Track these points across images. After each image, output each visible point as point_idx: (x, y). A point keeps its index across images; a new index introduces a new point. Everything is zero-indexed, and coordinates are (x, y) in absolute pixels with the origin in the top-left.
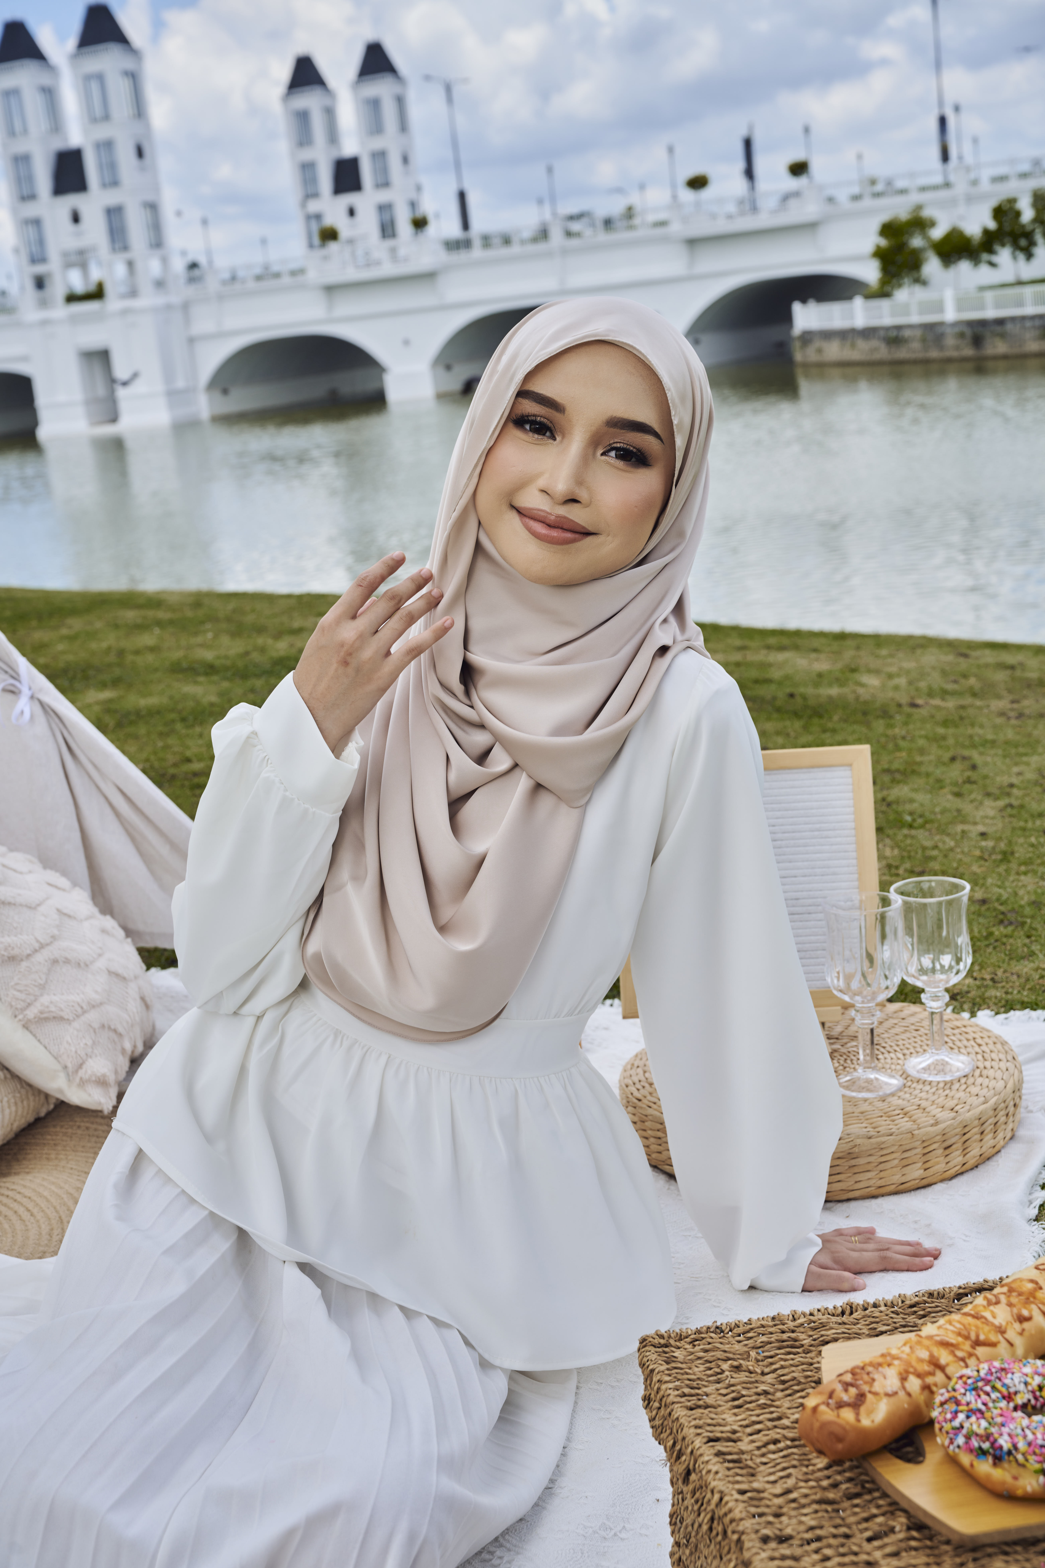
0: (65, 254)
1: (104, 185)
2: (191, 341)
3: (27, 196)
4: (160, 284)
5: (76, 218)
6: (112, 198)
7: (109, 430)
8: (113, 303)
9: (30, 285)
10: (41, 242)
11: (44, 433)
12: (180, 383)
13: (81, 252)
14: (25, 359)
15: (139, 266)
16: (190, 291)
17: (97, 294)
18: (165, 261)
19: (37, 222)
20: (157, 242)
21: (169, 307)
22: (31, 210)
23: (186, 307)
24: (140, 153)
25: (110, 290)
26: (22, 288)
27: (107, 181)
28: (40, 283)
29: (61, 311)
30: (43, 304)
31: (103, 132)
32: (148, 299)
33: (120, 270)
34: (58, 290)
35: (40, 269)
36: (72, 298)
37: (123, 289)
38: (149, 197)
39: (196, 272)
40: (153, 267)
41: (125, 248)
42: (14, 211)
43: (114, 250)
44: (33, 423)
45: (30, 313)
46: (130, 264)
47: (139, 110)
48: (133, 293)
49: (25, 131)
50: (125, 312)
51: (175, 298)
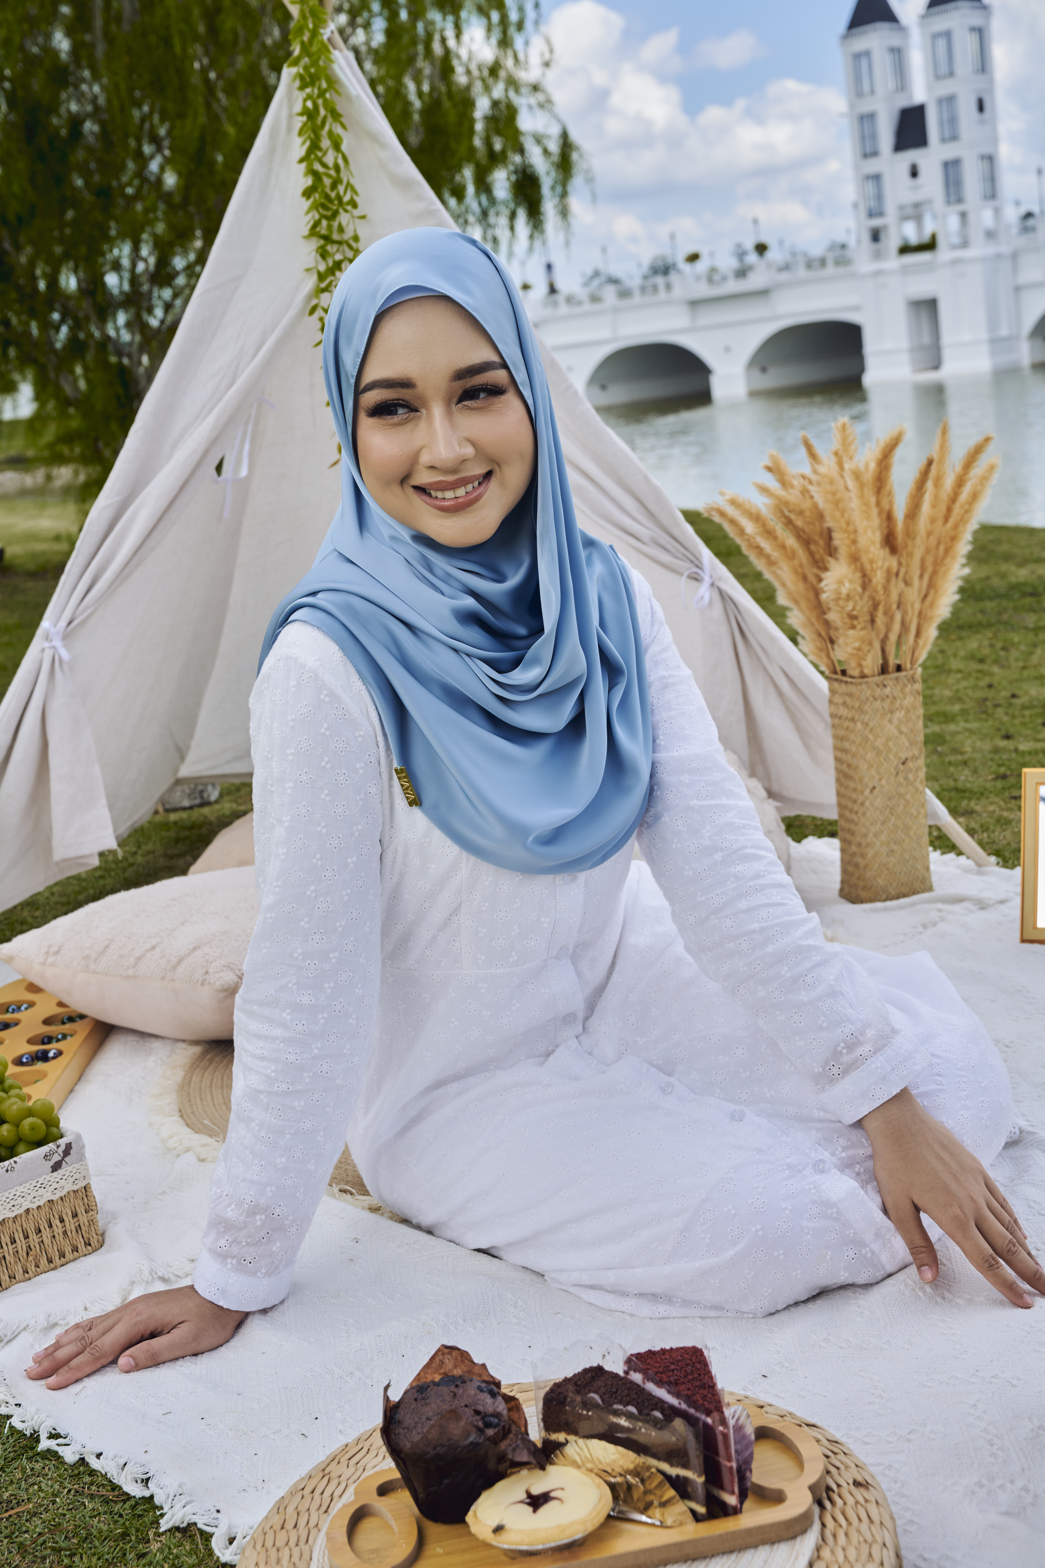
0: (901, 208)
1: (943, 140)
2: (1018, 289)
3: (869, 153)
4: (990, 235)
5: (914, 173)
6: (950, 152)
7: (931, 376)
8: (943, 254)
9: (866, 237)
10: (879, 197)
11: (869, 379)
12: (1004, 332)
13: (917, 205)
14: (856, 308)
15: (972, 217)
16: (1023, 241)
17: (930, 246)
18: (997, 211)
19: (876, 178)
20: (991, 193)
21: (998, 257)
22: (872, 166)
23: (1015, 256)
24: (981, 106)
25: (941, 242)
26: (859, 242)
27: (947, 135)
28: (876, 236)
29: (893, 262)
30: (878, 256)
31: (946, 88)
32: (979, 249)
33: (954, 222)
34: (892, 242)
35: (876, 222)
36: (905, 249)
37: (956, 240)
38: (986, 150)
39: (1031, 222)
40: (987, 217)
41: (960, 200)
42: (857, 167)
43: (948, 202)
44: (861, 368)
45: (864, 264)
46: (963, 215)
47: (983, 65)
48: (965, 244)
49: (872, 91)
50: (955, 262)
51: (1005, 249)
